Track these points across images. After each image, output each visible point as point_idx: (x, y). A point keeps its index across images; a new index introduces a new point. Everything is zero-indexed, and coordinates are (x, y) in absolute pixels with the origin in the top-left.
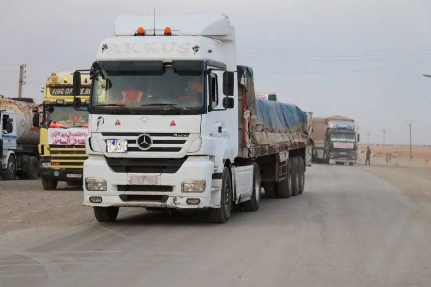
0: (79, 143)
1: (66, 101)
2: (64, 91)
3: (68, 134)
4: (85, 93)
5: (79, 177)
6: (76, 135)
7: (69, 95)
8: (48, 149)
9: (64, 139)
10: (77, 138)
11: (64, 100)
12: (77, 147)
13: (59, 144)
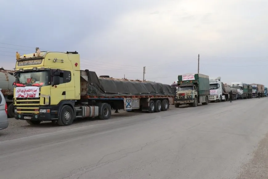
0: (30, 96)
1: (24, 69)
2: (24, 63)
3: (24, 90)
4: (34, 63)
5: (30, 119)
6: (28, 91)
7: (26, 65)
8: (16, 101)
9: (22, 94)
10: (29, 93)
11: (23, 69)
12: (29, 99)
13: (20, 97)
